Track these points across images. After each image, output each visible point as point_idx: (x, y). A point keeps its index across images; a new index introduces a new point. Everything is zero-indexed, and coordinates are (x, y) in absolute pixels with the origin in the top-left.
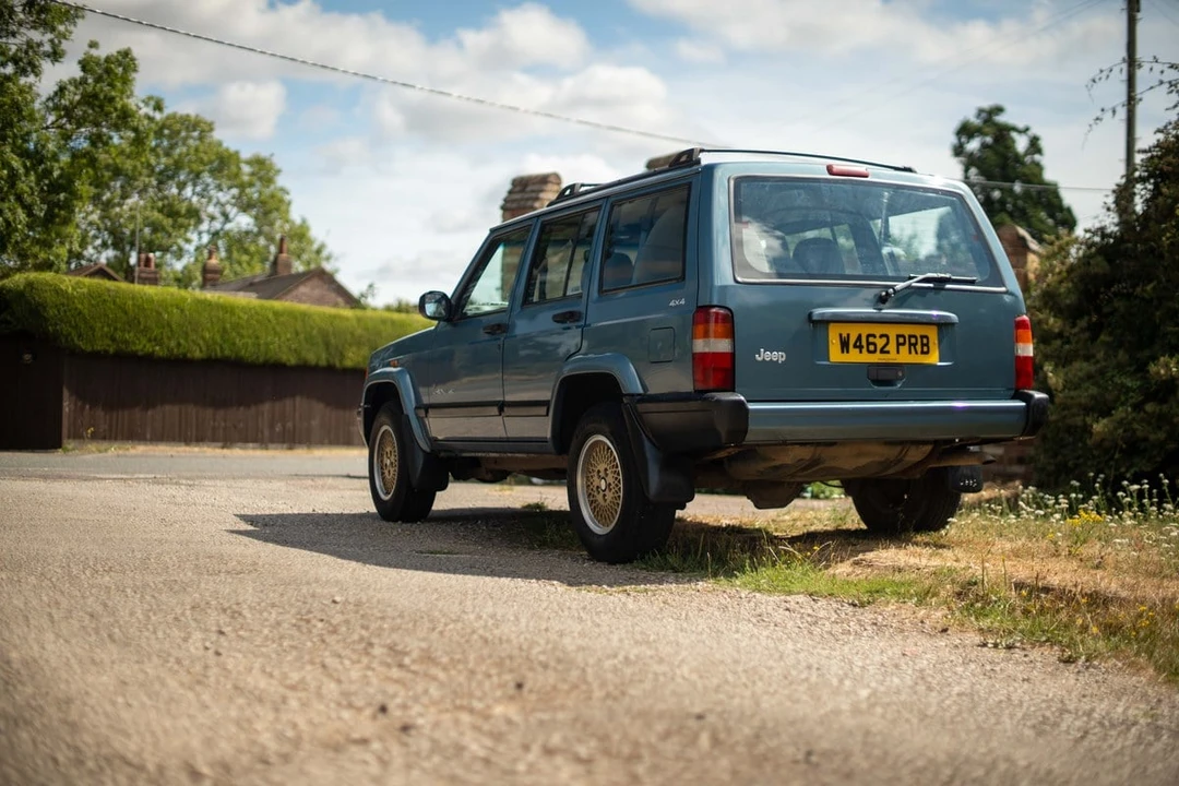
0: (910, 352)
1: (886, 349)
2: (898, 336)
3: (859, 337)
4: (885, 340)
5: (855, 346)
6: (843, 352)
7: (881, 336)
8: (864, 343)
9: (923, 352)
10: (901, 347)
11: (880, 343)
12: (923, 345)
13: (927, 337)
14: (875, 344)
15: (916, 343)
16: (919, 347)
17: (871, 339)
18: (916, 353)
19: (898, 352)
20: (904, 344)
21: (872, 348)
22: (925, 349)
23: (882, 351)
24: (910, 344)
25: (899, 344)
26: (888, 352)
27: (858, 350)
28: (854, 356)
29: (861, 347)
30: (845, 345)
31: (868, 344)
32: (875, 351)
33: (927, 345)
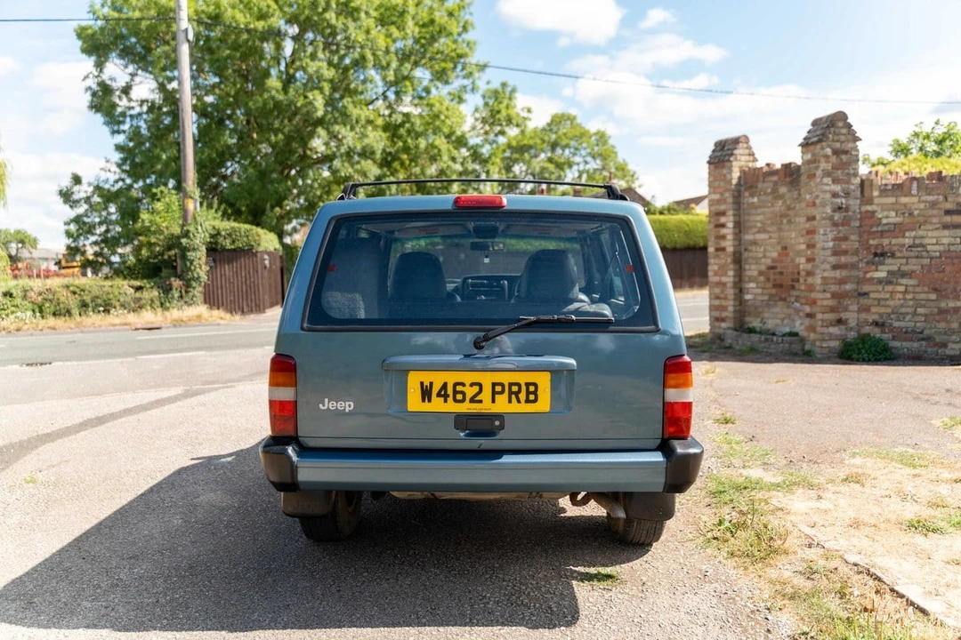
0: (510, 401)
1: (477, 398)
2: (494, 385)
3: (445, 385)
4: (476, 389)
5: (439, 395)
6: (423, 400)
7: (472, 385)
8: (450, 391)
9: (528, 401)
10: (497, 396)
11: (470, 392)
12: (528, 393)
13: (535, 385)
14: (463, 393)
15: (520, 391)
16: (523, 396)
17: (459, 388)
18: (519, 401)
19: (493, 401)
20: (502, 392)
21: (459, 397)
22: (532, 397)
23: (472, 400)
24: (511, 393)
25: (494, 393)
26: (481, 401)
27: (443, 399)
28: (437, 405)
29: (446, 397)
30: (426, 393)
31: (455, 392)
32: (463, 400)
33: (535, 393)
